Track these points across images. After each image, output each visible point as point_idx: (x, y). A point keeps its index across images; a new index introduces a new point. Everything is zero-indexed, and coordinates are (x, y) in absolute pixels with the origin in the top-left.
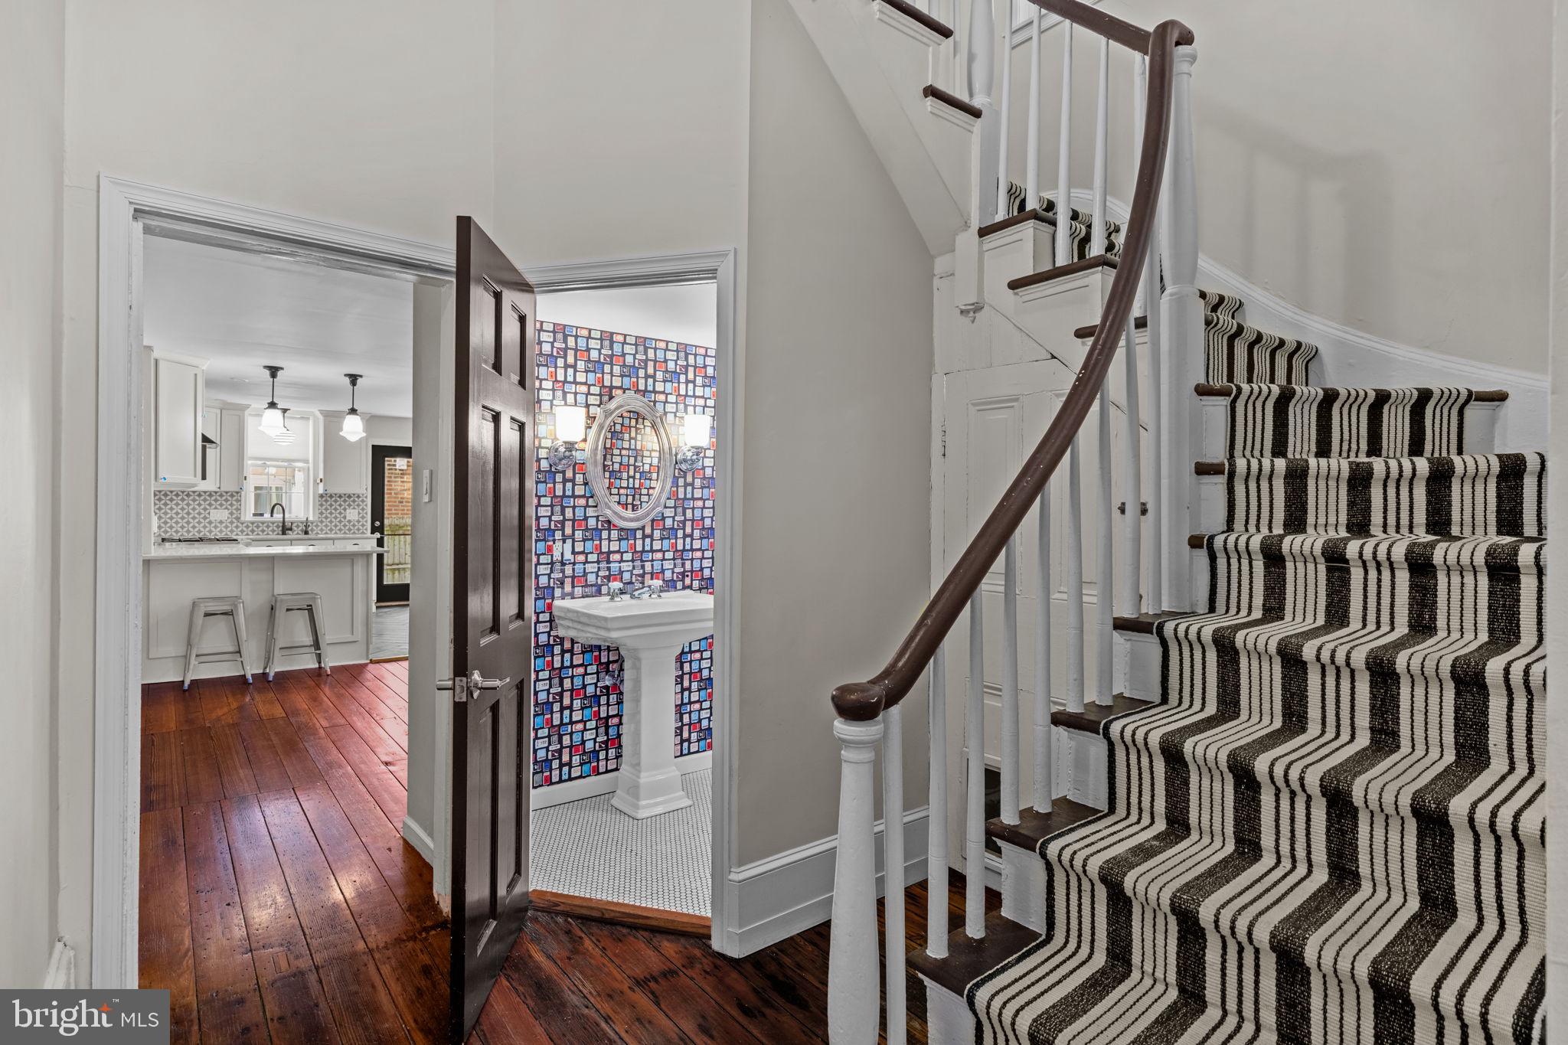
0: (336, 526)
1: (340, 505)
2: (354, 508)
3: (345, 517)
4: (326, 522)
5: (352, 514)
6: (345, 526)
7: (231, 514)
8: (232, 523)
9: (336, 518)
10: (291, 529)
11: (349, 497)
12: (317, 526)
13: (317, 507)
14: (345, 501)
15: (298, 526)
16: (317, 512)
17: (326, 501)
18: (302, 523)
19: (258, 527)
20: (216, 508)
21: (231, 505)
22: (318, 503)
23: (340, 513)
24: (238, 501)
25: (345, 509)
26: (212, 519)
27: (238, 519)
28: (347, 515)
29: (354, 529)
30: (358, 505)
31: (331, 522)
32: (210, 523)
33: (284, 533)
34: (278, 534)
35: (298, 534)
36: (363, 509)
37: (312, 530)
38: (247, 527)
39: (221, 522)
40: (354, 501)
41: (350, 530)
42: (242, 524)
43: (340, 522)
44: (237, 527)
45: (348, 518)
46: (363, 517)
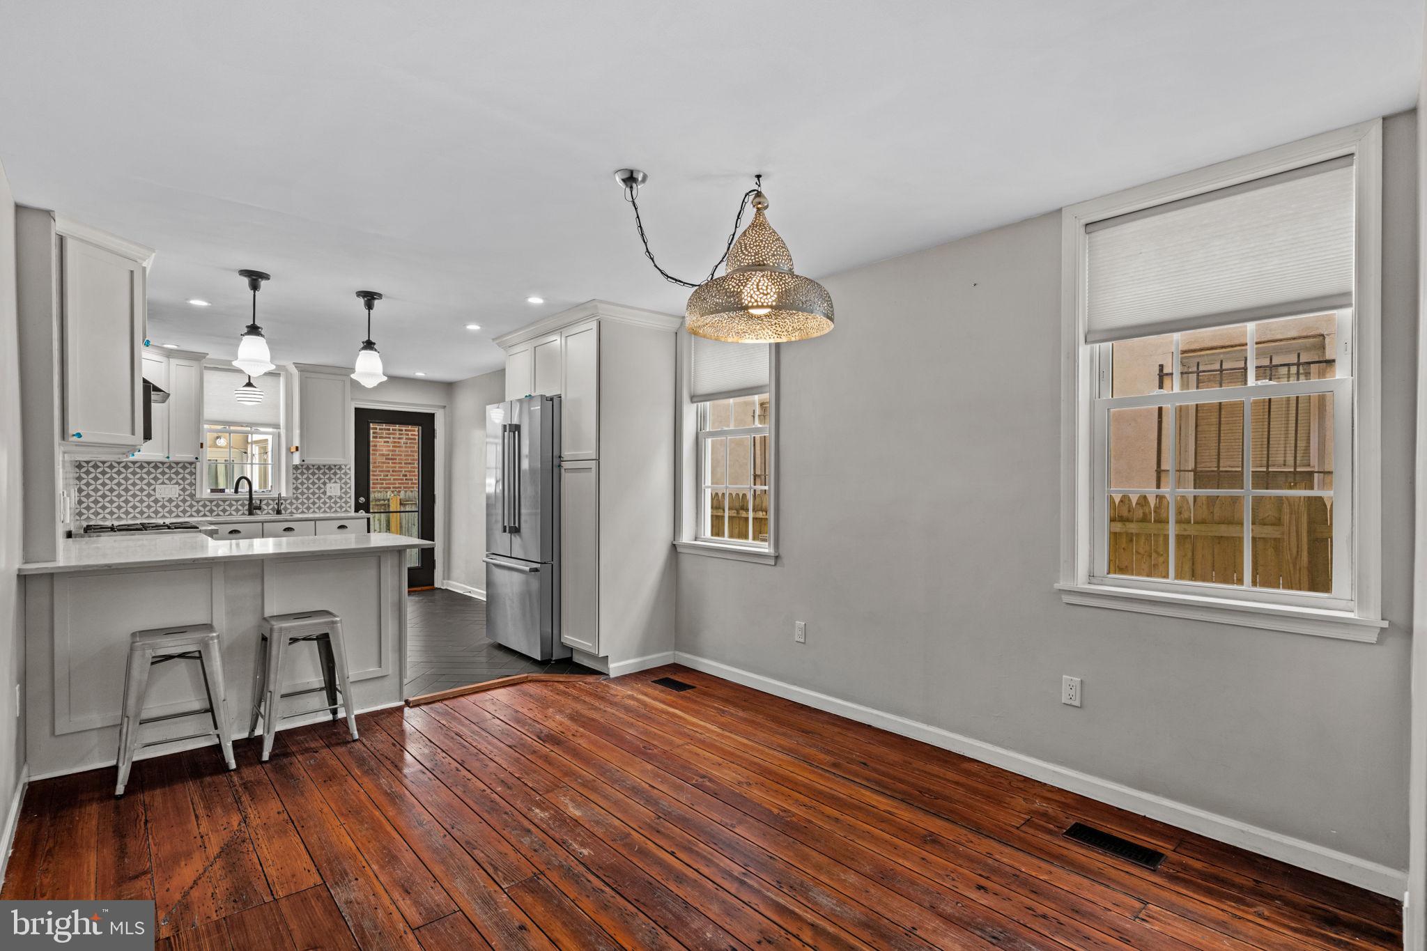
0: (314, 503)
1: (319, 479)
2: (335, 482)
3: (325, 493)
4: (302, 498)
5: (333, 489)
6: (325, 503)
7: (184, 490)
8: (184, 501)
9: (314, 494)
10: (259, 508)
11: (330, 468)
12: (291, 504)
13: (292, 481)
14: (324, 474)
15: (268, 504)
16: (291, 486)
17: (302, 474)
18: (273, 500)
19: (218, 506)
20: (163, 483)
21: (184, 479)
22: (291, 476)
23: (319, 488)
24: (192, 474)
25: (325, 484)
26: (158, 496)
27: (192, 496)
28: (328, 490)
29: (336, 507)
30: (341, 479)
31: (308, 498)
32: (156, 501)
33: (251, 513)
34: (243, 514)
35: (268, 513)
36: (346, 483)
37: (286, 509)
38: (204, 506)
39: (170, 500)
40: (335, 474)
41: (330, 508)
42: (198, 502)
43: (319, 498)
44: (191, 506)
45: (328, 494)
46: (346, 493)
